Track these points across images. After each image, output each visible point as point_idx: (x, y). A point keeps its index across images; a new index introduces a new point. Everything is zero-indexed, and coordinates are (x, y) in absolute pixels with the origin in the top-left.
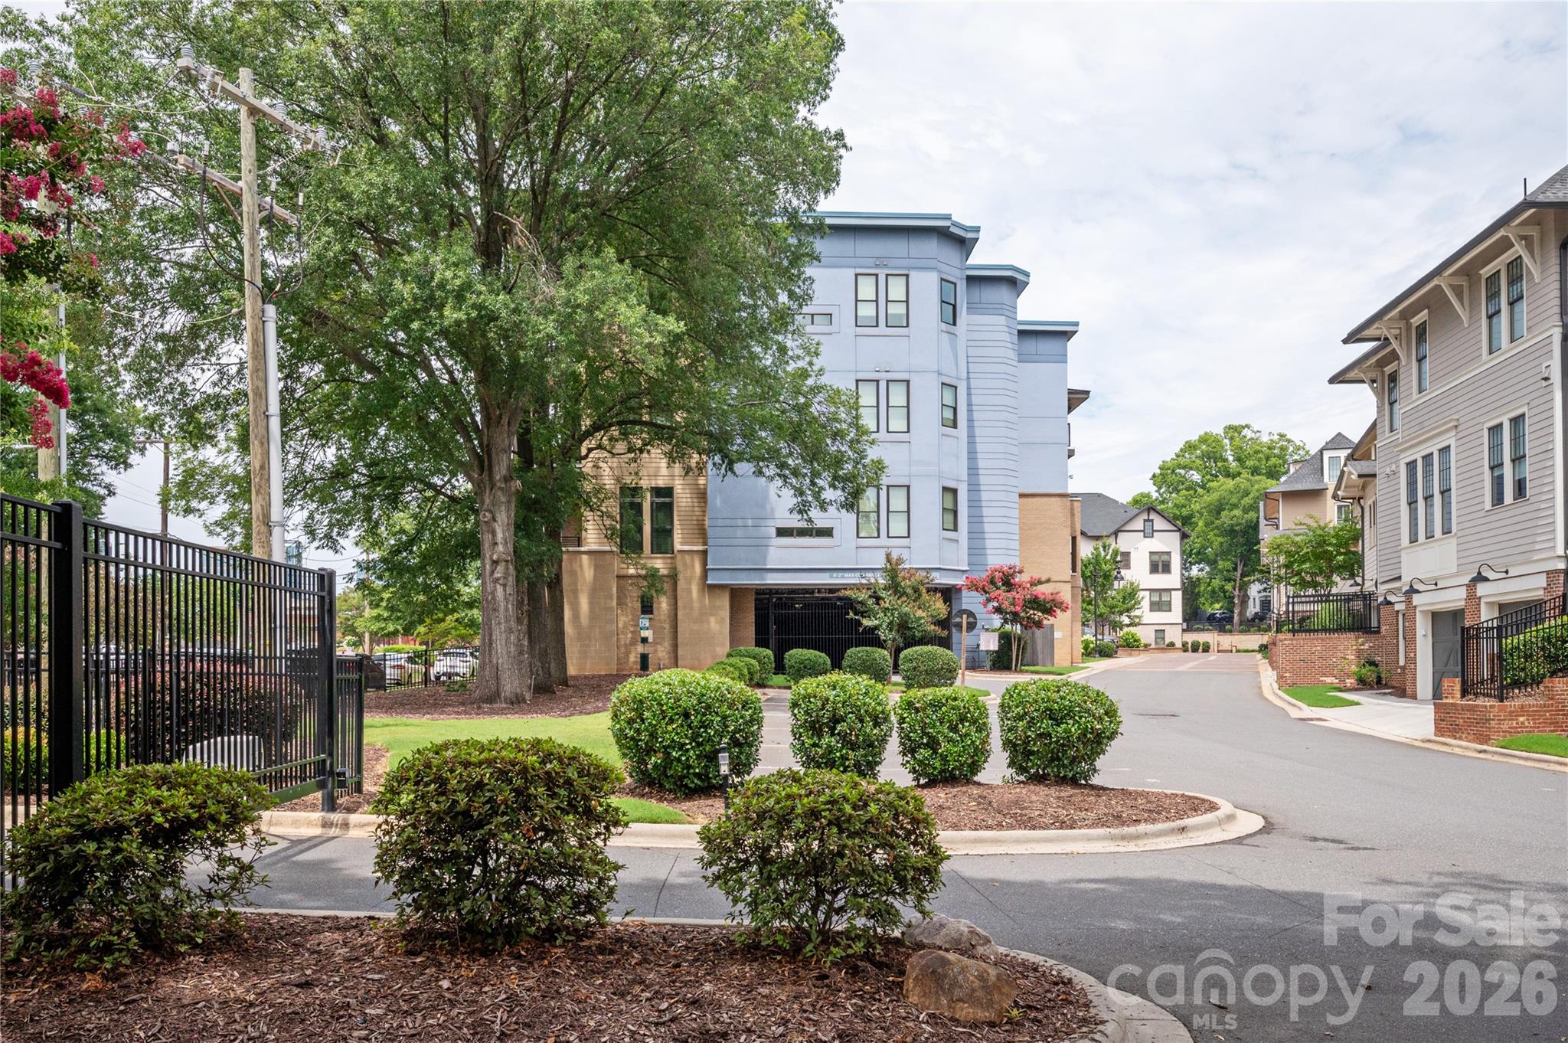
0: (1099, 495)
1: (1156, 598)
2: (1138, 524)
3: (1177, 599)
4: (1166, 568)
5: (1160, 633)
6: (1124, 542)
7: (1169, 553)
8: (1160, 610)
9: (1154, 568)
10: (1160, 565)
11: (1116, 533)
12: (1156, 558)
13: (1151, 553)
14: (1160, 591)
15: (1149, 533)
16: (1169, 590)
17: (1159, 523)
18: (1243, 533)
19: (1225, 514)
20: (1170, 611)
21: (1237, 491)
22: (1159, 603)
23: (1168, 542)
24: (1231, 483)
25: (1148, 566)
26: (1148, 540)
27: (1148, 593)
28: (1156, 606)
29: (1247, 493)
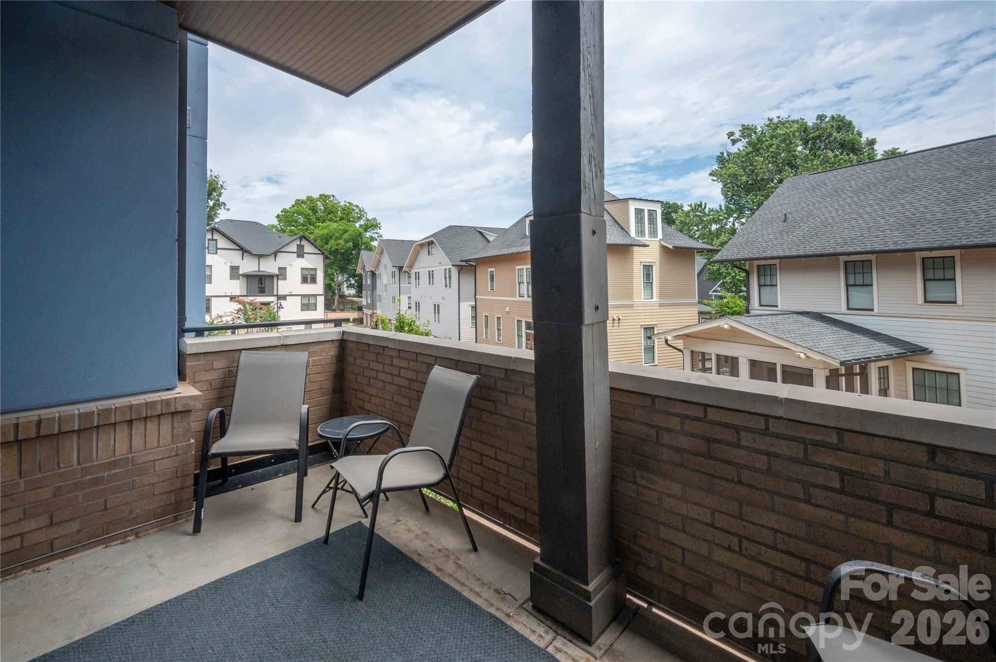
0: (257, 223)
1: (306, 302)
2: (293, 248)
3: (321, 301)
4: (314, 280)
6: (283, 260)
7: (315, 269)
8: (308, 309)
9: (305, 280)
10: (308, 278)
11: (275, 254)
12: (306, 272)
13: (302, 269)
14: (309, 296)
15: (300, 254)
16: (315, 296)
17: (308, 248)
18: (342, 254)
19: (332, 242)
20: (316, 310)
21: (340, 229)
22: (308, 304)
23: (314, 261)
24: (335, 225)
25: (299, 279)
26: (300, 259)
27: (300, 297)
28: (305, 307)
29: (346, 231)
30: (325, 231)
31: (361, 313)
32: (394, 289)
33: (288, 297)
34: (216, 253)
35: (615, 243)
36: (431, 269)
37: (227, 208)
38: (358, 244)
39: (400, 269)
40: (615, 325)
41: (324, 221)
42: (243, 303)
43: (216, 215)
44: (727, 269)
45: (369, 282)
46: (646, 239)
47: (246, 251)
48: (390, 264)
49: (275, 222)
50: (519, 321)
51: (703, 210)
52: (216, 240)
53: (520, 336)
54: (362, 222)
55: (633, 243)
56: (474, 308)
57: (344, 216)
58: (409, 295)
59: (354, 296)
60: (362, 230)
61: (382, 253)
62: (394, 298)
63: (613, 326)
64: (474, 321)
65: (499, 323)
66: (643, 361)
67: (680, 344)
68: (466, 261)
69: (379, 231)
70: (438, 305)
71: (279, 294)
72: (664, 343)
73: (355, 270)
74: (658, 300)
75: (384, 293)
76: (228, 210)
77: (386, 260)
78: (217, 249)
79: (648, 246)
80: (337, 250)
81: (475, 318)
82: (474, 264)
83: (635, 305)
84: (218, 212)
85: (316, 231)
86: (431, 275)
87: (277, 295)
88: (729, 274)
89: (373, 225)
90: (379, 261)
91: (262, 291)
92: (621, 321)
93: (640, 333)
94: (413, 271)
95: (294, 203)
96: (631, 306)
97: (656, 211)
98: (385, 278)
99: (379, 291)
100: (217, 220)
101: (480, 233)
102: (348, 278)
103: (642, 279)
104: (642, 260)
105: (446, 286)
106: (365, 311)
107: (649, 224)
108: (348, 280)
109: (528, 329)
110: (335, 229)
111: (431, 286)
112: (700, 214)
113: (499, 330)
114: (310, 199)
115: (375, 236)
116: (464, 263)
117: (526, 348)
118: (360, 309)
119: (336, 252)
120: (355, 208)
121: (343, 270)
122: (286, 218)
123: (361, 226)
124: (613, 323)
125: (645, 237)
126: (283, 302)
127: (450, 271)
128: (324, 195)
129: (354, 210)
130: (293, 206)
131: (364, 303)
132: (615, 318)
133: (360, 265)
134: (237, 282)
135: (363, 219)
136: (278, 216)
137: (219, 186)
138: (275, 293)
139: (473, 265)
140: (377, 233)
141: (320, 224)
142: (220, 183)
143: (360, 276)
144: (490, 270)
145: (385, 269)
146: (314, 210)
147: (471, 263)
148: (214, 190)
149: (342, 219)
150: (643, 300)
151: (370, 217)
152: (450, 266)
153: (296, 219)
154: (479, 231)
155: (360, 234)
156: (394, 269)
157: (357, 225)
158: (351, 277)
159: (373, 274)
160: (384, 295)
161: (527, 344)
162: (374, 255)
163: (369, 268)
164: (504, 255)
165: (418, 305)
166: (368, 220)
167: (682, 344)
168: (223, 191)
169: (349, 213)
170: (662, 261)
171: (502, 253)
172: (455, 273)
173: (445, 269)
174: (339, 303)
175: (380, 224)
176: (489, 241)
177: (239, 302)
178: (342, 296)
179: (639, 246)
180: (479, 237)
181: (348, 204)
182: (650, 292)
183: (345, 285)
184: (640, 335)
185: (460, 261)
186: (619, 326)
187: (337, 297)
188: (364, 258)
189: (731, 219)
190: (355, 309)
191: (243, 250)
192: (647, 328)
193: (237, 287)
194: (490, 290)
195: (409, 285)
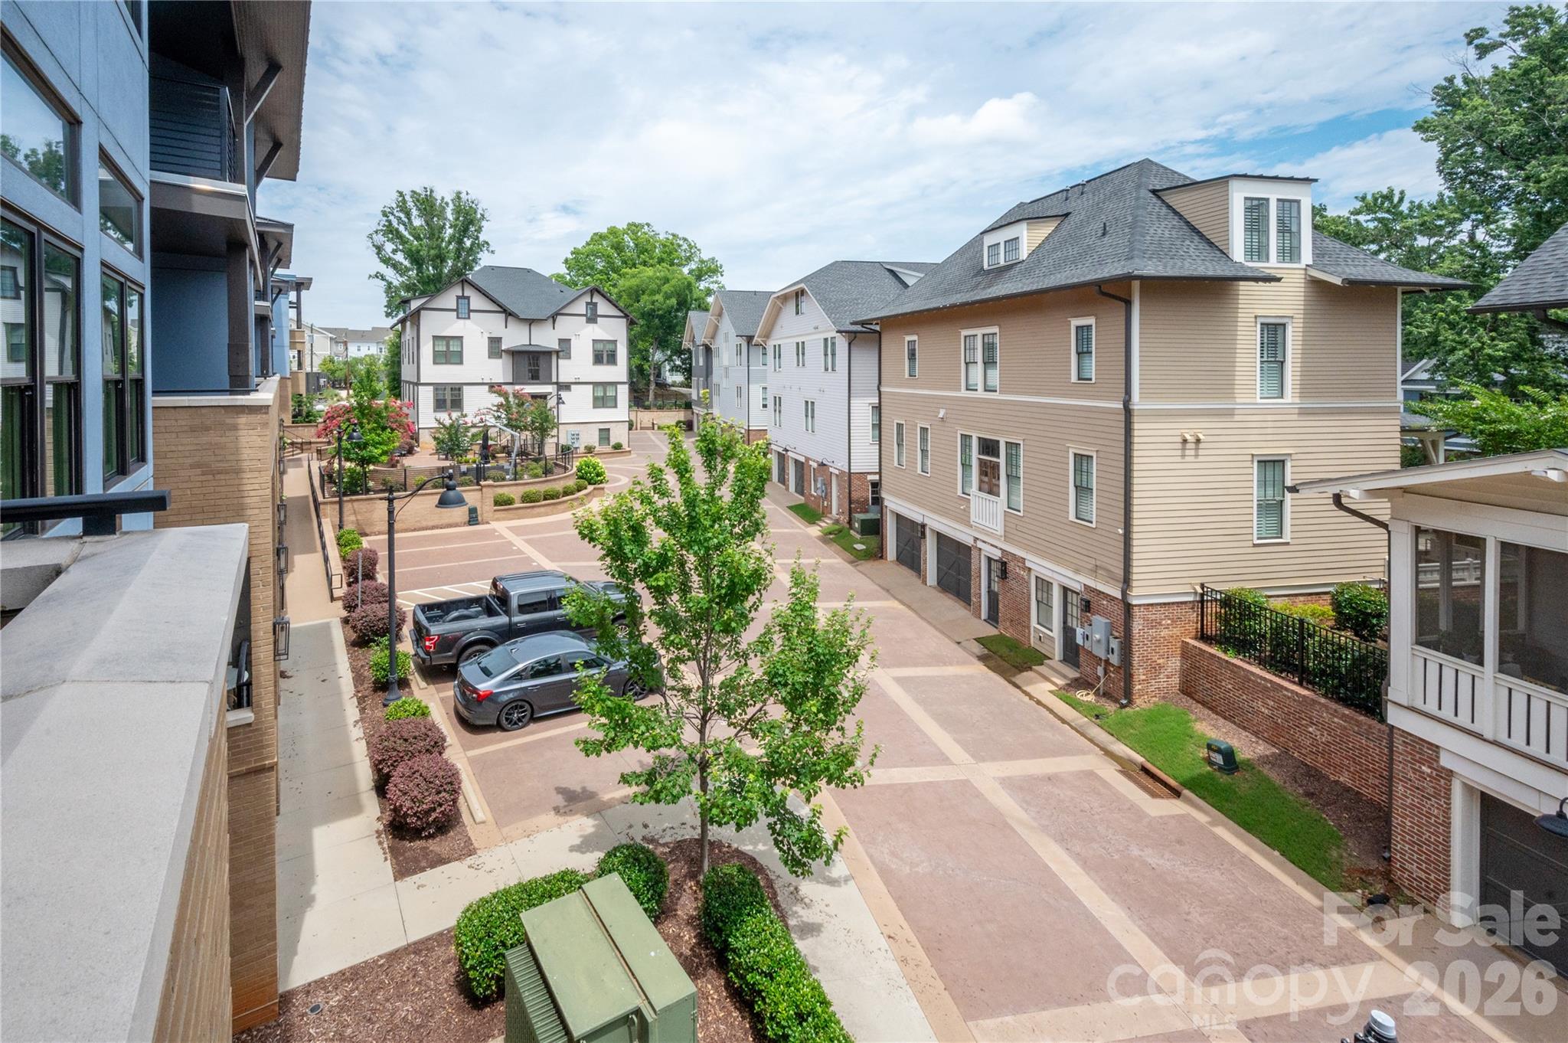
0: (529, 271)
1: (600, 394)
2: (580, 307)
3: (623, 392)
4: (612, 359)
5: (604, 434)
6: (566, 327)
7: (615, 342)
8: (604, 406)
9: (598, 359)
10: (603, 355)
11: (554, 318)
12: (600, 347)
13: (595, 342)
14: (604, 385)
15: (592, 318)
16: (615, 384)
17: (603, 308)
18: (661, 317)
19: (644, 298)
20: (616, 407)
21: (657, 278)
22: (603, 398)
23: (613, 330)
24: (649, 272)
25: (590, 358)
26: (591, 326)
27: (591, 386)
28: (600, 402)
29: (667, 280)
30: (634, 282)
31: (689, 412)
32: (738, 375)
33: (573, 387)
34: (469, 318)
35: (1195, 274)
36: (800, 340)
37: (491, 249)
38: (686, 301)
39: (750, 339)
40: (1187, 452)
41: (634, 265)
42: (505, 395)
43: (475, 261)
44: (1459, 334)
45: (701, 363)
46: (1273, 263)
47: (510, 315)
48: (733, 333)
49: (563, 270)
50: (966, 438)
51: (1396, 207)
52: (468, 298)
53: (966, 466)
54: (693, 265)
55: (1241, 274)
56: (878, 409)
57: (664, 256)
58: (764, 385)
59: (682, 385)
60: (692, 279)
61: (720, 315)
62: (739, 389)
63: (1183, 456)
64: (877, 432)
65: (924, 440)
66: (1255, 533)
67: (1382, 509)
68: (863, 323)
69: (720, 279)
70: (813, 403)
71: (560, 380)
72: (1331, 501)
73: (681, 343)
74: (1297, 400)
75: (724, 380)
76: (493, 252)
77: (727, 326)
78: (470, 311)
79: (1279, 280)
80: (654, 310)
81: (878, 426)
82: (878, 328)
83: (1237, 412)
84: (479, 256)
85: (621, 282)
86: (801, 349)
87: (557, 383)
88: (1464, 344)
89: (709, 269)
90: (716, 328)
91: (535, 377)
92: (1201, 446)
93: (1249, 471)
94: (771, 344)
95: (589, 240)
96: (1230, 413)
97: (1298, 202)
98: (726, 355)
99: (716, 378)
100: (477, 268)
101: (891, 271)
102: (671, 357)
103: (1259, 355)
104: (1260, 312)
105: (826, 369)
106: (696, 409)
107: (1279, 231)
108: (670, 359)
109: (983, 454)
110: (650, 278)
111: (801, 369)
112: (1386, 216)
113: (924, 452)
114: (613, 231)
115: (714, 287)
116: (859, 328)
117: (980, 490)
118: (688, 406)
119: (649, 315)
120: (681, 242)
121: (662, 344)
122: (579, 262)
123: (691, 272)
124: (1184, 449)
125: (1268, 260)
126: (564, 394)
127: (833, 344)
128: (634, 224)
129: (680, 246)
130: (588, 244)
131: (694, 397)
132: (1188, 437)
133: (687, 335)
134: (499, 361)
135: (696, 259)
136: (566, 261)
137: (479, 216)
138: (554, 380)
139: (875, 331)
140: (716, 282)
141: (627, 270)
142: (480, 211)
143: (689, 351)
144: (908, 338)
145: (727, 340)
146: (618, 248)
147: (872, 327)
148: (471, 222)
149: (661, 261)
150: (1259, 401)
151: (705, 256)
152: (834, 334)
153: (591, 263)
154: (889, 270)
155: (689, 285)
156: (740, 341)
157: (686, 270)
158: (675, 354)
159: (708, 350)
160: (724, 384)
161: (981, 481)
162: (709, 317)
163: (701, 339)
164: (938, 309)
165: (778, 401)
166: (702, 262)
167: (1389, 511)
168: (484, 223)
169: (671, 253)
170: (1308, 314)
171: (932, 306)
172: (842, 344)
173: (826, 340)
174: (656, 396)
175: (721, 267)
176: (906, 286)
177: (500, 393)
178: (662, 386)
179: (1256, 279)
180: (889, 280)
181: (671, 237)
182: (1276, 383)
183: (668, 367)
184: (1249, 478)
185: (852, 324)
186: (1197, 456)
187: (653, 387)
188: (693, 323)
189: (1467, 226)
190: (680, 407)
191: (508, 313)
192: (1265, 462)
193: (498, 370)
194: (907, 376)
195: (764, 368)
